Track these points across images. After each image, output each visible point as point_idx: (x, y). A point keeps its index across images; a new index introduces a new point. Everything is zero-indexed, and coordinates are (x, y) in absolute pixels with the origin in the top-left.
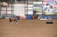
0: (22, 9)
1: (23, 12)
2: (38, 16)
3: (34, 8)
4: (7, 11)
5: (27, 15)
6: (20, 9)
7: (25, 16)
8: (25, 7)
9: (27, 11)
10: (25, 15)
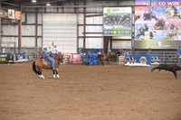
0: (70, 31)
1: (72, 39)
2: (118, 52)
3: (107, 27)
5: (84, 50)
6: (62, 31)
7: (78, 53)
8: (78, 25)
9: (84, 37)
10: (78, 49)
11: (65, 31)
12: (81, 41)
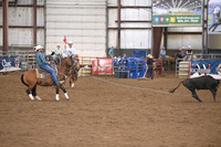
0: (93, 18)
1: (98, 33)
3: (160, 11)
4: (10, 31)
5: (119, 51)
6: (79, 18)
7: (108, 57)
8: (108, 8)
9: (119, 29)
10: (108, 50)
11: (84, 19)
12: (113, 35)
